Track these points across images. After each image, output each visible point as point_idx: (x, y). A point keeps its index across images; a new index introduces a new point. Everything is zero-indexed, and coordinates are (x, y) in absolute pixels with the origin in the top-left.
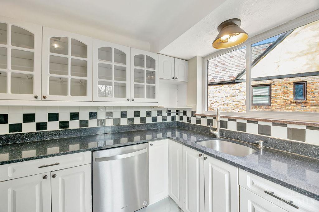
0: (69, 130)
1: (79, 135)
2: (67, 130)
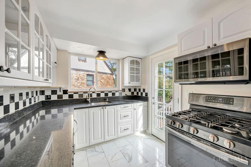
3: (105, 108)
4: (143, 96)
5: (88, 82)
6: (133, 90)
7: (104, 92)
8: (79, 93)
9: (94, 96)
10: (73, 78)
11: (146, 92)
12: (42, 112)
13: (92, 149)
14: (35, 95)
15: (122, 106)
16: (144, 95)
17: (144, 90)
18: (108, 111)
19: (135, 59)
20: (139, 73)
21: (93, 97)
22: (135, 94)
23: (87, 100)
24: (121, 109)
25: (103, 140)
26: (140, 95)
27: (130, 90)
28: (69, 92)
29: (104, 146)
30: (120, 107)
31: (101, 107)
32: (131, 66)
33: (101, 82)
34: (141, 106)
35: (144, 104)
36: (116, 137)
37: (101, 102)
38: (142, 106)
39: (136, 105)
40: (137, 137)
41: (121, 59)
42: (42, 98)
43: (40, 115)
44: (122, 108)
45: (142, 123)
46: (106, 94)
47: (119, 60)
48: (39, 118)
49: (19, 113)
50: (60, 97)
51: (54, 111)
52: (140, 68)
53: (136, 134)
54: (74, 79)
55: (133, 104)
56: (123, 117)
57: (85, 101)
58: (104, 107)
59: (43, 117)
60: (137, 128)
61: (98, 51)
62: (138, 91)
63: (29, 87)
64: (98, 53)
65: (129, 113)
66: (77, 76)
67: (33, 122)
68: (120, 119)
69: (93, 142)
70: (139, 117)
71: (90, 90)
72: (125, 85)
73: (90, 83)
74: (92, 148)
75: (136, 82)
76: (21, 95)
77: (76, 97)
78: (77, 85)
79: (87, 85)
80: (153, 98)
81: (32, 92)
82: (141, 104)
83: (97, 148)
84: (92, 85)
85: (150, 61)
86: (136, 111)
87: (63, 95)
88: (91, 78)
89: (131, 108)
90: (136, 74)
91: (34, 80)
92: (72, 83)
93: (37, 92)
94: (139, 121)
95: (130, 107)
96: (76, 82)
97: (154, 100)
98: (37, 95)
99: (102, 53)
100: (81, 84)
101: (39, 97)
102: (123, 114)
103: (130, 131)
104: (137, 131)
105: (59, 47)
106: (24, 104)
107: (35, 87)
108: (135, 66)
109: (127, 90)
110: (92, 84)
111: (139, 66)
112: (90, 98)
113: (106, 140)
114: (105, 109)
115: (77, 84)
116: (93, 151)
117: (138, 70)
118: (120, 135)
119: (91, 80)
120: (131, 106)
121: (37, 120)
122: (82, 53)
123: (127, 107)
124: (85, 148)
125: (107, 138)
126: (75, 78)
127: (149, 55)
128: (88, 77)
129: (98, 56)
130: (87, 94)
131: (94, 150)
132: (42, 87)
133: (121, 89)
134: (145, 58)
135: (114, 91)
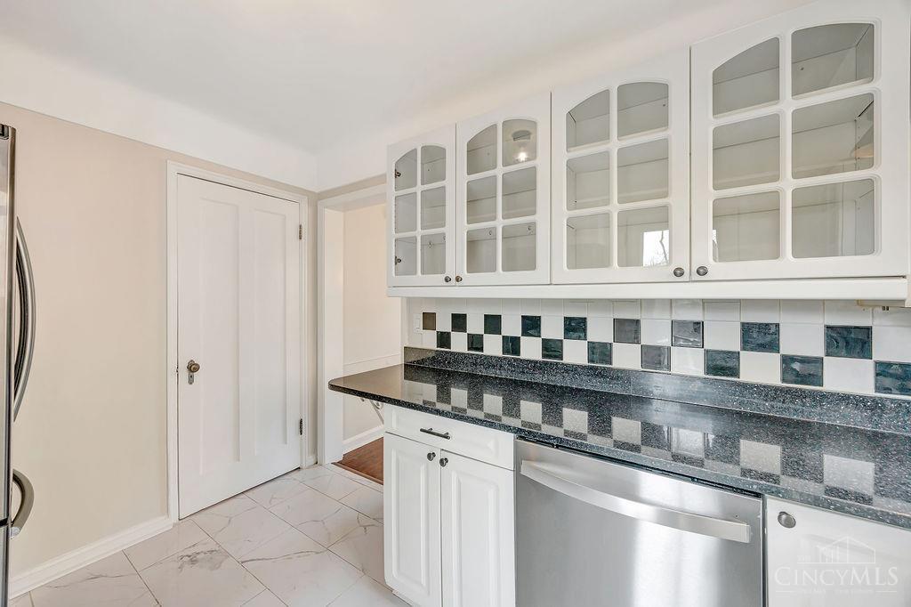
0: (517, 359)
1: (539, 378)
2: (515, 360)
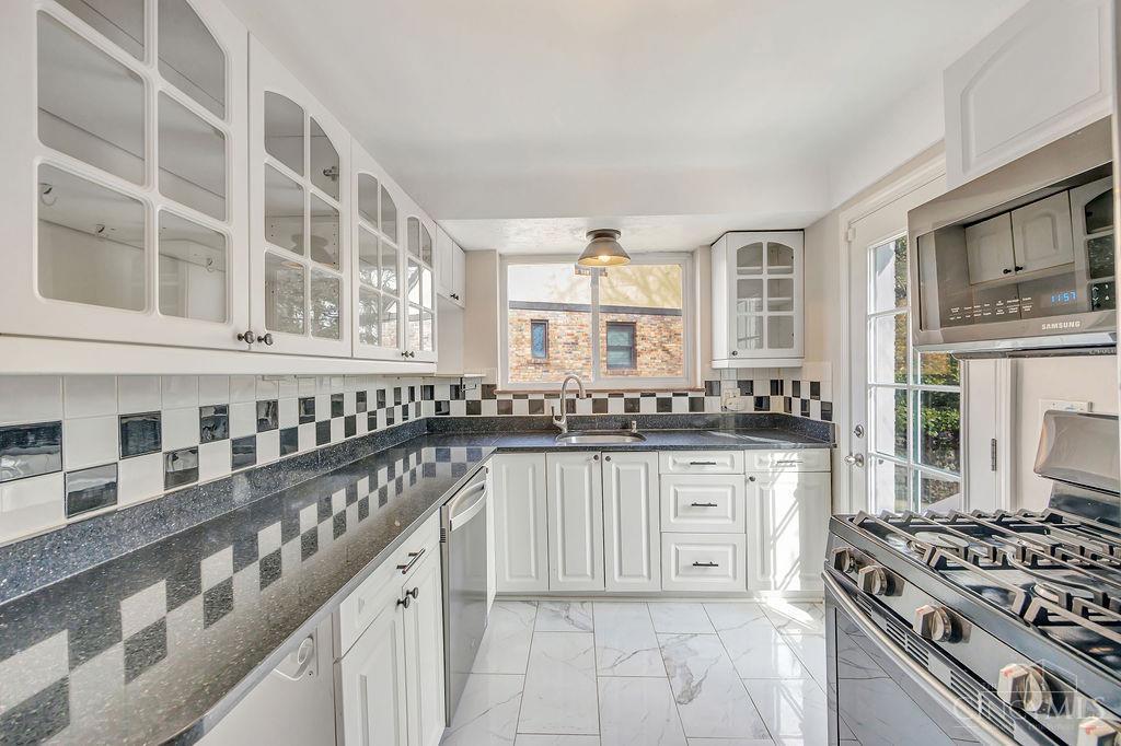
3: (608, 459)
4: (811, 418)
5: (613, 354)
6: (762, 389)
7: (622, 395)
8: (531, 397)
9: (584, 408)
10: (559, 340)
11: (825, 396)
12: (429, 453)
13: (557, 608)
14: (405, 399)
15: (687, 457)
16: (815, 414)
17: (815, 388)
18: (618, 471)
19: (765, 239)
20: (788, 306)
21: (579, 413)
22: (777, 406)
23: (556, 422)
24: (677, 469)
25: (598, 586)
26: (796, 412)
27: (746, 387)
28: (500, 393)
29: (605, 612)
30: (675, 462)
31: (592, 454)
32: (739, 273)
33: (666, 350)
34: (786, 469)
35: (807, 458)
36: (653, 587)
37: (609, 434)
38: (797, 469)
39: (761, 461)
40: (766, 613)
41: (701, 247)
42: (428, 410)
43: (423, 461)
44: (681, 465)
45: (797, 555)
46: (632, 405)
47: (692, 253)
48: (419, 469)
49: (352, 447)
50: (474, 407)
51: (458, 452)
52: (796, 277)
53: (764, 600)
54: (560, 346)
55: (738, 455)
56: (686, 508)
57: (550, 429)
58: (605, 455)
59: (429, 470)
60: (763, 572)
61: (589, 233)
62: (788, 391)
63: (385, 376)
64: (588, 241)
65: (720, 494)
66: (569, 331)
67: (401, 479)
68: (676, 515)
69: (561, 583)
70: (778, 520)
71: (567, 388)
72: (717, 365)
73: (620, 357)
74: (559, 605)
75: (770, 347)
76: (361, 397)
77: (521, 409)
78: (572, 365)
79: (609, 367)
80: (859, 432)
81: (397, 391)
82: (787, 459)
83: (578, 612)
84: (626, 367)
85: (842, 237)
86: (761, 491)
87: (483, 401)
88: (622, 339)
89: (728, 470)
90: (769, 310)
91: (355, 356)
92: (556, 359)
93: (412, 389)
94: (775, 539)
95: (724, 464)
96: (568, 355)
97: (863, 439)
98: (412, 398)
99: (603, 237)
100: (584, 362)
101: (418, 406)
102: (691, 494)
103: (727, 576)
104: (766, 586)
105: (469, 243)
106: (372, 423)
107: (398, 376)
108: (765, 271)
109: (729, 388)
110: (627, 363)
111: (791, 271)
112: (565, 415)
113: (610, 589)
114: (605, 461)
115: (571, 362)
116: (557, 615)
117: (780, 288)
118: (674, 582)
119: (627, 344)
120: (728, 461)
121: (413, 474)
122: (538, 251)
123: (709, 463)
124: (538, 599)
125: (617, 583)
126: (565, 339)
127: (838, 204)
128: (613, 334)
129: (590, 254)
130: (556, 403)
131: (564, 614)
132: (424, 376)
133: (700, 384)
134: (819, 223)
135: (667, 390)
